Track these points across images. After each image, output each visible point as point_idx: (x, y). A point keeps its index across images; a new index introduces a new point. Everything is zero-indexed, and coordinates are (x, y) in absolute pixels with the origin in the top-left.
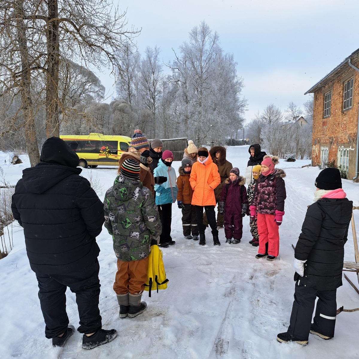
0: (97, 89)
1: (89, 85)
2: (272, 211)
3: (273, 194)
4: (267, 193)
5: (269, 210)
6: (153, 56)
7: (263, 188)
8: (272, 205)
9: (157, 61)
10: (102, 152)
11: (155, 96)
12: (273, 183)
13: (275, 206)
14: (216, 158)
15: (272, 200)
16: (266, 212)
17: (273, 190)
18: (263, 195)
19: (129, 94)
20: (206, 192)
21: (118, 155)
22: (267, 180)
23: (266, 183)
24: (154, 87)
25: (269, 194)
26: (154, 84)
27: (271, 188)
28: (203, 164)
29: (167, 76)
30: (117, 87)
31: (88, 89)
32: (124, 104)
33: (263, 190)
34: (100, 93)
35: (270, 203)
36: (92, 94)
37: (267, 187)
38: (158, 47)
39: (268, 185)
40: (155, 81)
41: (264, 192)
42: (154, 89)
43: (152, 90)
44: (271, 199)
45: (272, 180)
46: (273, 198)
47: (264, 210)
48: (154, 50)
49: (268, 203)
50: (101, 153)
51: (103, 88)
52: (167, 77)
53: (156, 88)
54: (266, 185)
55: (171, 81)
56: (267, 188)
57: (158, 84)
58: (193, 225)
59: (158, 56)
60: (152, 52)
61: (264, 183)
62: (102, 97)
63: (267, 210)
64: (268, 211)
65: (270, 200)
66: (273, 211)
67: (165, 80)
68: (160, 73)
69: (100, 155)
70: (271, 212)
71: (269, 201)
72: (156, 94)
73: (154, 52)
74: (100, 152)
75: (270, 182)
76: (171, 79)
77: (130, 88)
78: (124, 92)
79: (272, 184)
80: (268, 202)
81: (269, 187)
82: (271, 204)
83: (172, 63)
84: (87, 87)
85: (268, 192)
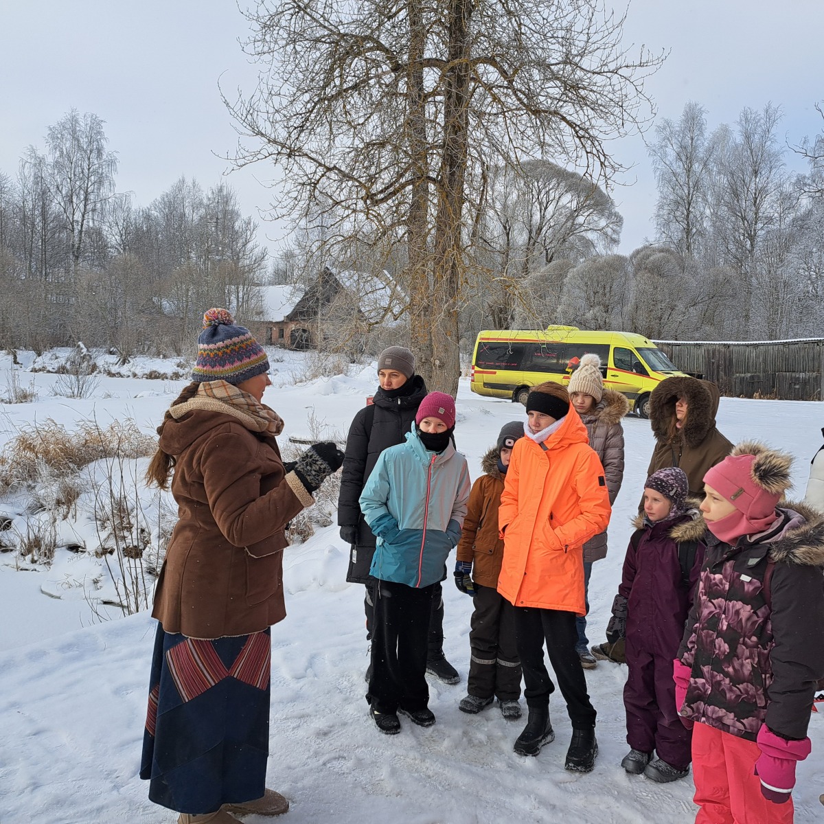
0: (603, 223)
1: (586, 214)
2: (745, 721)
3: (754, 639)
4: (725, 628)
5: (732, 715)
6: (759, 129)
7: (715, 601)
8: (747, 692)
9: (768, 143)
10: (571, 370)
11: (755, 230)
12: (758, 584)
13: (761, 703)
14: (678, 420)
15: (749, 667)
16: (719, 719)
17: (755, 618)
18: (708, 635)
19: (688, 229)
20: (538, 555)
21: (607, 379)
22: (731, 562)
23: (725, 577)
24: (754, 208)
25: (733, 636)
26: (755, 202)
27: (746, 611)
28: (541, 444)
29: (795, 178)
30: (659, 216)
31: (581, 225)
32: (662, 254)
33: (713, 609)
34: (609, 231)
35: (736, 680)
36: (590, 236)
37: (729, 597)
38: (774, 106)
39: (736, 593)
40: (761, 192)
41: (713, 621)
42: (756, 214)
43: (751, 215)
44: (742, 665)
45: (754, 571)
46: (751, 657)
47: (710, 709)
48: (762, 114)
49: (727, 681)
50: (568, 373)
51: (619, 220)
52: (793, 180)
53: (762, 210)
54: (727, 587)
55: (807, 190)
56: (731, 604)
57: (768, 199)
58: (503, 663)
59: (773, 131)
60: (758, 122)
61: (718, 576)
62: (615, 241)
63: (722, 712)
64: (729, 719)
65: (737, 666)
66: (751, 725)
67: (788, 188)
68: (774, 171)
69: (565, 378)
70: (739, 725)
71: (731, 670)
72: (760, 225)
73: (762, 121)
74: (567, 370)
75: (745, 578)
76: (805, 184)
77: (691, 216)
78: (674, 226)
79: (751, 588)
80: (727, 675)
81: (739, 605)
82: (740, 686)
83: (812, 144)
84: (580, 219)
85: (728, 625)
